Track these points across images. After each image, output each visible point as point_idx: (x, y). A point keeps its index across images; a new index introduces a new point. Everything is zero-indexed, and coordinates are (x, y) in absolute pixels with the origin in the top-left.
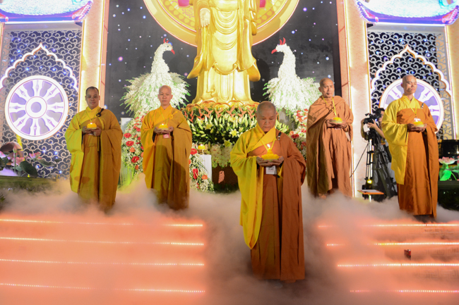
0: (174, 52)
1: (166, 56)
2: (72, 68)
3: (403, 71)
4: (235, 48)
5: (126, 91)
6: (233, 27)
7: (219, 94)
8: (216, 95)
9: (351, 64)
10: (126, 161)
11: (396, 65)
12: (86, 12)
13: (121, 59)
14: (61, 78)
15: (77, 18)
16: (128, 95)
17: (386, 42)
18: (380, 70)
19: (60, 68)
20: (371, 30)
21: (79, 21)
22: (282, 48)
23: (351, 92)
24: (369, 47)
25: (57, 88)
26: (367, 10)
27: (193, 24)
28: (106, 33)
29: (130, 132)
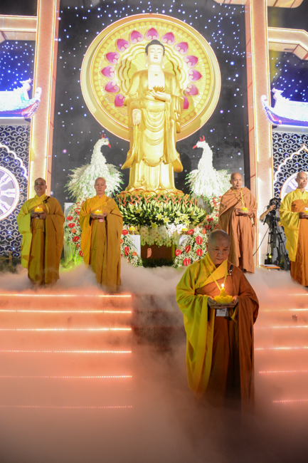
0: (110, 147)
1: (104, 149)
2: (22, 159)
3: (300, 166)
4: (162, 144)
5: (70, 179)
6: (160, 126)
7: (148, 183)
8: (146, 184)
9: (258, 159)
10: (68, 240)
11: (295, 161)
12: (34, 110)
13: (65, 151)
14: (13, 168)
15: (26, 115)
16: (71, 183)
17: (287, 141)
18: (282, 164)
19: (12, 159)
20: (275, 131)
21: (28, 118)
22: (202, 144)
23: (258, 182)
24: (273, 145)
25: (9, 176)
26: (272, 114)
27: (127, 122)
28: (52, 128)
29: (72, 215)
